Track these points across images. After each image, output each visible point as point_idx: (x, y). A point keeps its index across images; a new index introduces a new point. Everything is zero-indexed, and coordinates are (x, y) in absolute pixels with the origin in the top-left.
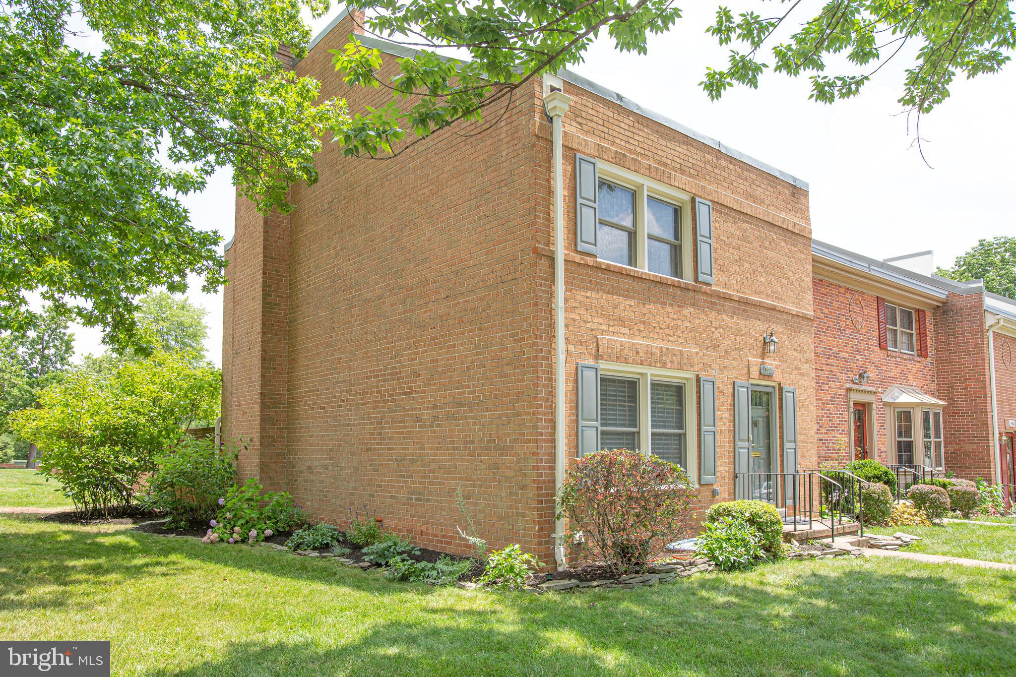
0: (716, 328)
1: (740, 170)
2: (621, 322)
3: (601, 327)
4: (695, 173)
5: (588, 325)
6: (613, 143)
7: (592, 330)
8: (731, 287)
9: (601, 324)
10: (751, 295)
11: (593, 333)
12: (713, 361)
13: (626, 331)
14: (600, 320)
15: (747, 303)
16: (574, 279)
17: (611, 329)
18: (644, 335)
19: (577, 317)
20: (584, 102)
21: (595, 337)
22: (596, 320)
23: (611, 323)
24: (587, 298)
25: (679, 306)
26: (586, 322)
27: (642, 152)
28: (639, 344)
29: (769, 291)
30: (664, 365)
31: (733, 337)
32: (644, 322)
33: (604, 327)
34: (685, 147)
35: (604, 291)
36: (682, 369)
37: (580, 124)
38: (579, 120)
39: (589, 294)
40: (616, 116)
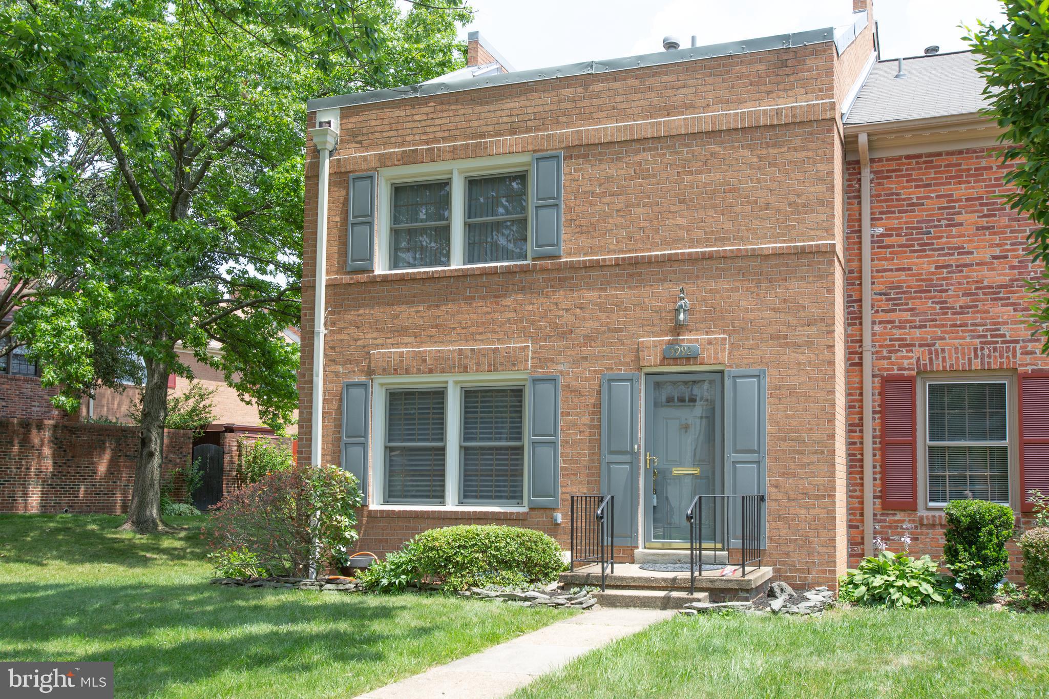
0: (567, 310)
1: (637, 82)
2: (404, 331)
3: (375, 342)
4: (537, 123)
5: (359, 343)
6: (402, 144)
7: (364, 347)
8: (602, 249)
9: (376, 339)
10: (649, 250)
11: (366, 349)
12: (560, 353)
13: (411, 340)
14: (374, 335)
15: (636, 263)
16: (343, 300)
17: (389, 341)
18: (436, 339)
19: (346, 337)
20: (365, 118)
21: (368, 353)
22: (369, 336)
23: (389, 335)
24: (361, 315)
25: (495, 297)
26: (356, 340)
27: (447, 134)
28: (426, 351)
29: (698, 233)
30: (466, 369)
31: (603, 316)
32: (437, 326)
33: (379, 341)
34: (522, 98)
35: (379, 304)
36: (496, 370)
37: (360, 142)
38: (359, 138)
39: (361, 312)
40: (408, 112)
